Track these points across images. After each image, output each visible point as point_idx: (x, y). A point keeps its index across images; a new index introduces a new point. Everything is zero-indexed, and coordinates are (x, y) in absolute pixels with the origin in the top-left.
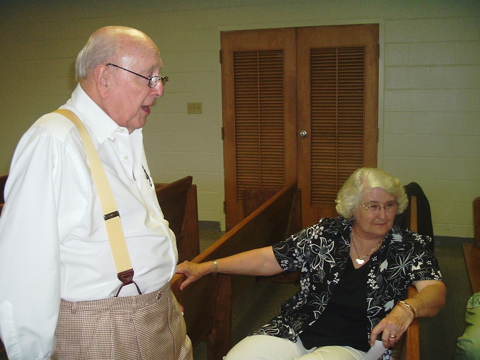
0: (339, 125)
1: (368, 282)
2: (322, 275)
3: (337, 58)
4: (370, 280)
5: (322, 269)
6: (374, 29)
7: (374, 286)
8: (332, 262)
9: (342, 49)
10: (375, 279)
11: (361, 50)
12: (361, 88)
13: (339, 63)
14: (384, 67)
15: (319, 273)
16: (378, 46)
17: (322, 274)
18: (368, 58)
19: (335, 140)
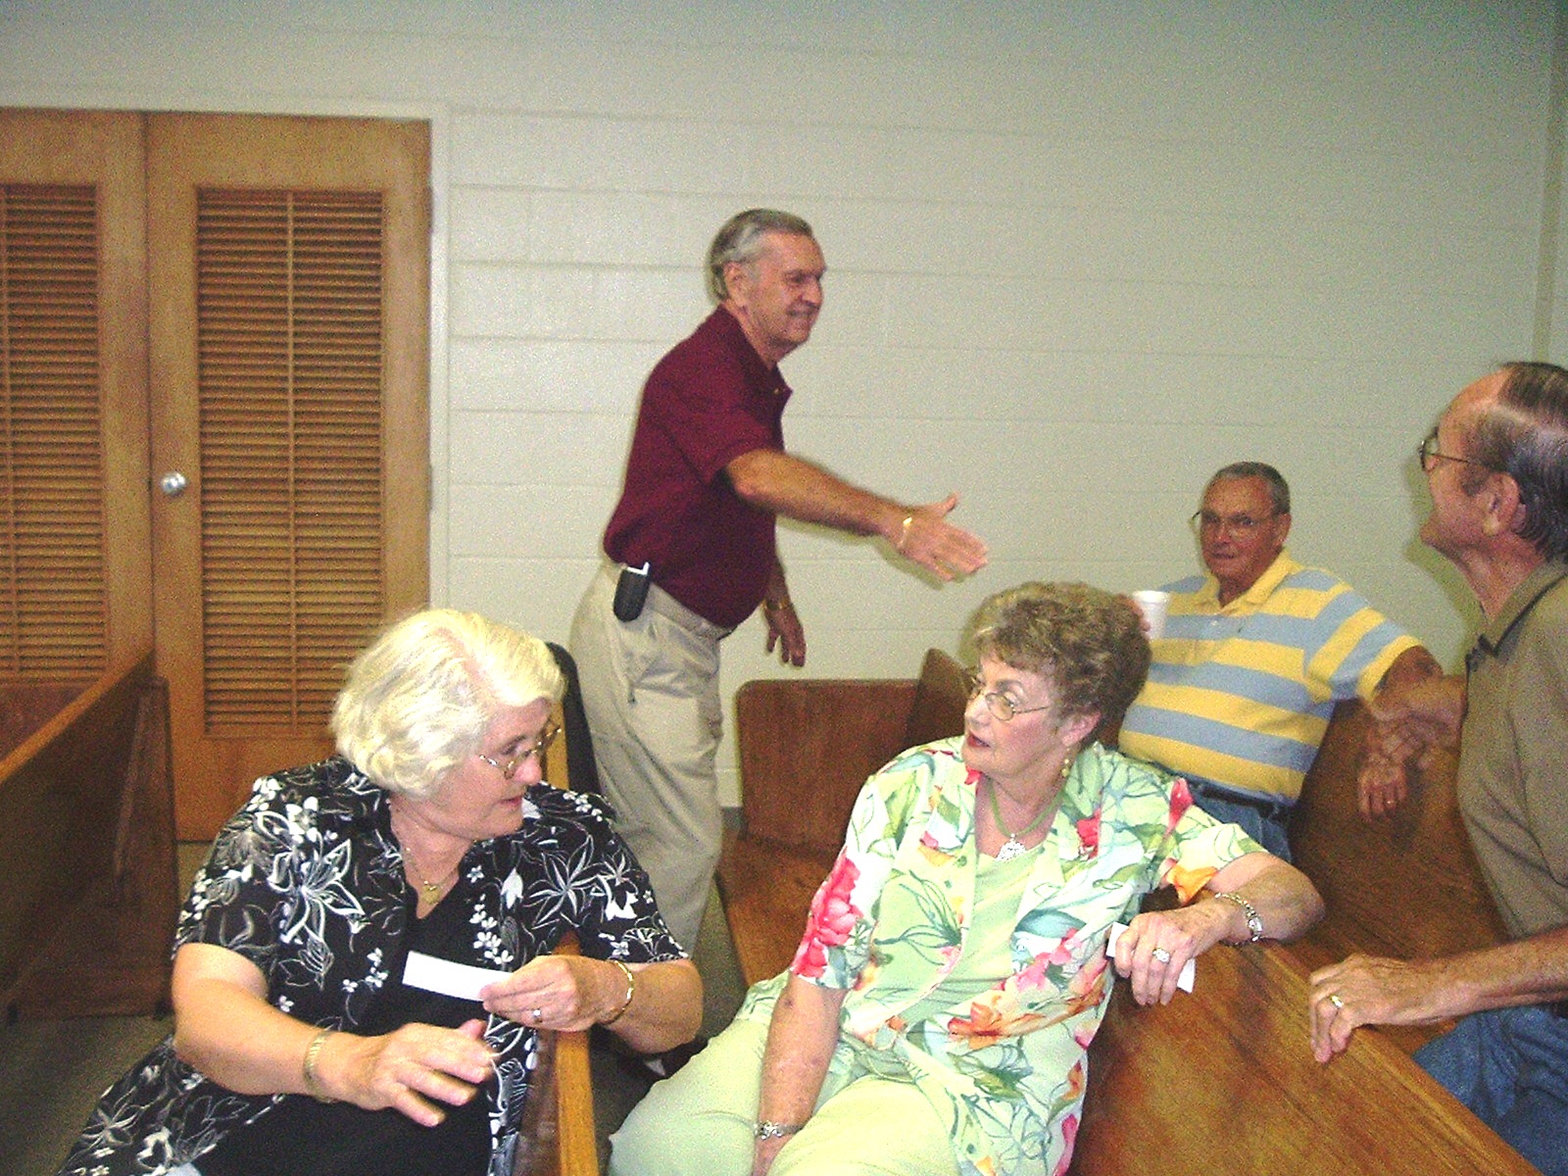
0: (298, 454)
1: (477, 945)
2: (319, 960)
3: (291, 225)
4: (481, 935)
5: (321, 940)
6: (416, 137)
7: (499, 955)
8: (353, 911)
9: (307, 198)
10: (495, 931)
11: (371, 204)
12: (373, 331)
13: (296, 243)
14: (450, 263)
15: (309, 954)
16: (427, 193)
17: (322, 959)
18: (397, 234)
19: (286, 503)
